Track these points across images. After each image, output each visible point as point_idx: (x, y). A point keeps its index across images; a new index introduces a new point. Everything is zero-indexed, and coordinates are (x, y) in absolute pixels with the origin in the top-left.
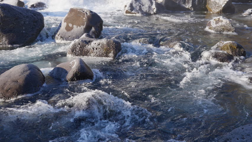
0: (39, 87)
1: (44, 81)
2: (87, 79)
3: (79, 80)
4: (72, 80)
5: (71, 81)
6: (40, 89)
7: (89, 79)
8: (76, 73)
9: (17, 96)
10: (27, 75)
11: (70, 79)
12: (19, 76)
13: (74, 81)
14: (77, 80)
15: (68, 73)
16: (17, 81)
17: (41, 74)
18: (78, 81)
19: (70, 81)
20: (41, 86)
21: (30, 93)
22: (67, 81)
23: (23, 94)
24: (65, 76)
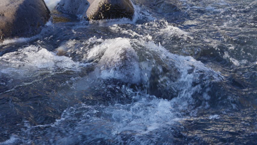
0: (39, 26)
1: (49, 17)
2: (122, 17)
3: (109, 18)
4: (97, 17)
5: (94, 19)
6: (41, 30)
7: (127, 17)
8: (103, 6)
9: (3, 40)
10: (20, 5)
11: (94, 16)
12: (7, 6)
13: (99, 19)
14: (104, 19)
15: (89, 6)
16: (3, 15)
17: (44, 4)
18: (106, 20)
19: (92, 19)
20: (43, 26)
21: (25, 36)
22: (88, 20)
23: (12, 36)
24: (83, 11)
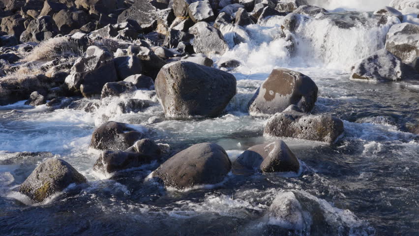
0: (222, 175)
1: (230, 168)
2: (289, 171)
3: (279, 171)
4: (268, 170)
5: (266, 172)
6: (223, 179)
7: (293, 171)
8: (274, 161)
9: (193, 185)
10: (209, 158)
11: (266, 169)
12: (199, 158)
13: (270, 172)
14: (274, 171)
15: (263, 160)
16: (195, 166)
17: (227, 158)
18: (276, 173)
19: (265, 171)
20: (226, 175)
21: (211, 183)
22: (261, 172)
23: (201, 183)
24: (258, 164)
